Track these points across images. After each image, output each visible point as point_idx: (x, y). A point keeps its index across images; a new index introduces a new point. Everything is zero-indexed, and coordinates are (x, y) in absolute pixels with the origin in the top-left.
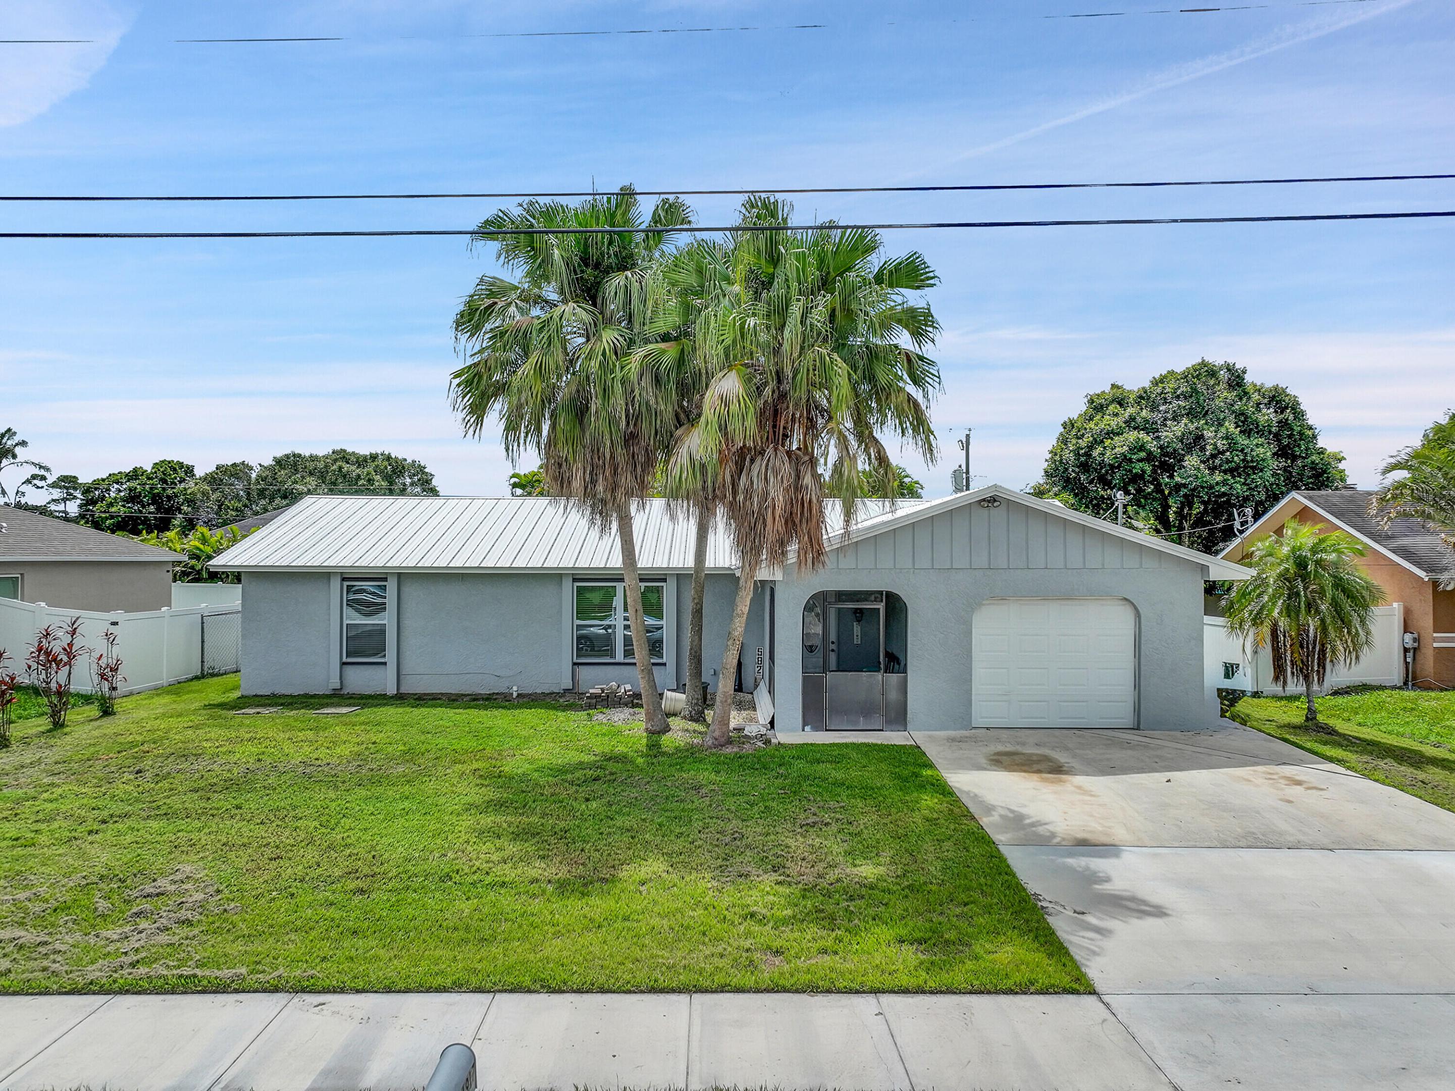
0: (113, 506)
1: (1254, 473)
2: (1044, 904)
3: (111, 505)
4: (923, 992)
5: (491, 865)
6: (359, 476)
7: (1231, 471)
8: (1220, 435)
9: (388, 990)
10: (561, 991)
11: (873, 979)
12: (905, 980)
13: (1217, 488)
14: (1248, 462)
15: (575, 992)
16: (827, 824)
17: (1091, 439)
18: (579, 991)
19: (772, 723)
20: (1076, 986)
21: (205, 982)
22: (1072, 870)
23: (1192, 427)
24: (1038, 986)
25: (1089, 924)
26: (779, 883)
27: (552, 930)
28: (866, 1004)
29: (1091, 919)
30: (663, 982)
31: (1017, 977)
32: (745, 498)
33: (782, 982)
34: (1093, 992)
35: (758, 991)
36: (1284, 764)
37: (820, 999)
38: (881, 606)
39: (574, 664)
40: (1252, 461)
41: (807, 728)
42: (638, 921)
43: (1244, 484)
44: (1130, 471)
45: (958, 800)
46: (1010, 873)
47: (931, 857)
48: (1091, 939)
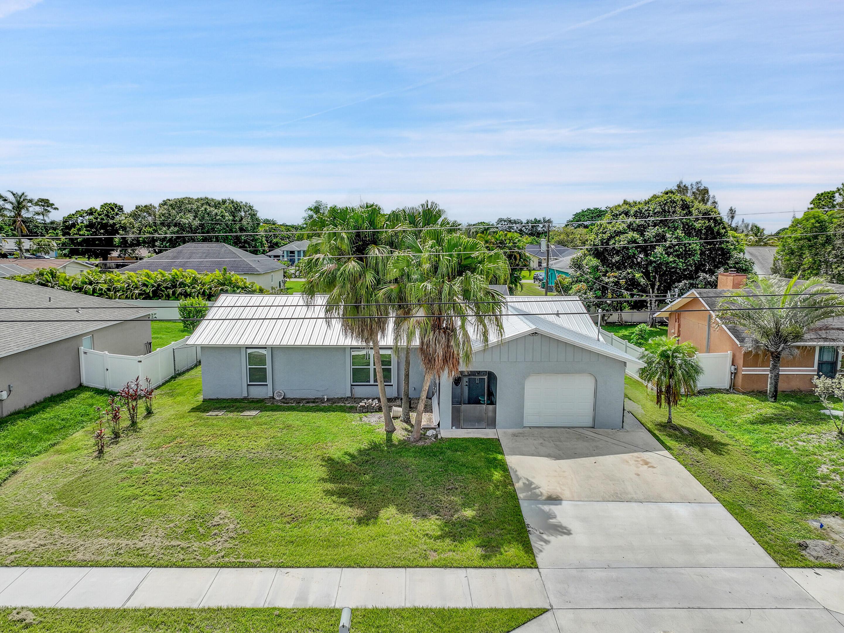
0: (80, 231)
1: (690, 257)
2: (530, 529)
3: (79, 230)
4: (482, 568)
5: (332, 510)
6: (216, 214)
7: (678, 256)
8: (674, 236)
9: (308, 567)
10: (363, 567)
11: (465, 563)
12: (476, 563)
13: (670, 264)
14: (687, 251)
15: (368, 567)
16: (457, 489)
17: (609, 235)
18: (370, 567)
19: (439, 425)
20: (531, 565)
21: (248, 564)
22: (543, 511)
23: (660, 231)
24: (519, 566)
25: (543, 538)
26: (437, 519)
27: (358, 541)
28: (462, 572)
29: (545, 536)
30: (397, 563)
31: (513, 563)
32: (427, 347)
33: (436, 564)
34: (537, 568)
35: (428, 567)
36: (647, 451)
37: (448, 570)
38: (486, 377)
39: (352, 385)
40: (689, 251)
41: (454, 428)
42: (387, 537)
43: (685, 263)
44: (628, 254)
45: (509, 475)
46: (521, 515)
47: (493, 506)
48: (542, 545)
